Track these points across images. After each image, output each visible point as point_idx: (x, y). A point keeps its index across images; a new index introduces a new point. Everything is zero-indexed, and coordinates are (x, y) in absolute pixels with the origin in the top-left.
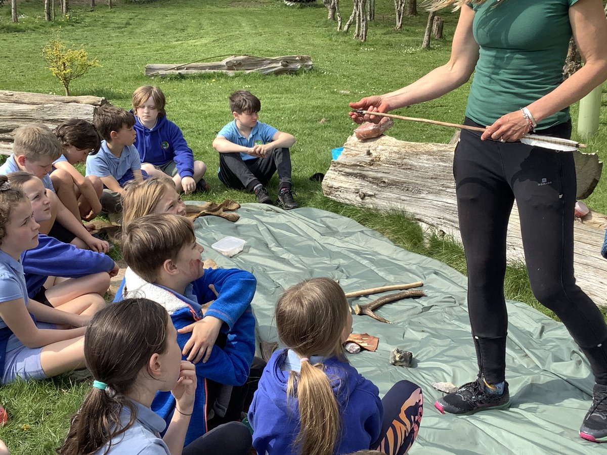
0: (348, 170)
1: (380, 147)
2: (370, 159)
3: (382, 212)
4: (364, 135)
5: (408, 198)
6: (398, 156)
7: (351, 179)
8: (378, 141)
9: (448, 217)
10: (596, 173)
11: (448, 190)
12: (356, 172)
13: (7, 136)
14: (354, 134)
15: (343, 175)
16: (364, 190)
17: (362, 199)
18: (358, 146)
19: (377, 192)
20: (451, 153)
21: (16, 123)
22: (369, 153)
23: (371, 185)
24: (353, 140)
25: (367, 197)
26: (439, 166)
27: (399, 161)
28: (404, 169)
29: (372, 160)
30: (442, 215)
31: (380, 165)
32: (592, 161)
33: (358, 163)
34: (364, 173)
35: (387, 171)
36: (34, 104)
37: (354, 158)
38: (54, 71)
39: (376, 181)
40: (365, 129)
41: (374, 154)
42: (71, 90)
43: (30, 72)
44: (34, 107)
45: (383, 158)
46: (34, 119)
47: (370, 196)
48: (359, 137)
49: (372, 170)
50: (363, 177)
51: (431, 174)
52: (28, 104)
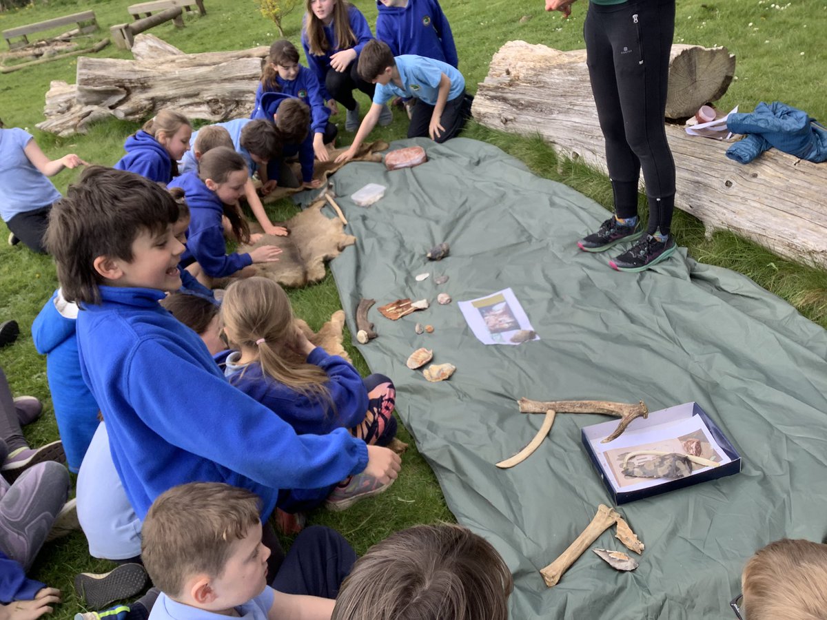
0: (492, 94)
1: (518, 64)
2: (509, 79)
3: (523, 136)
5: (542, 120)
6: (533, 72)
7: (494, 103)
9: (577, 137)
10: (728, 69)
11: (576, 108)
12: (498, 95)
15: (488, 99)
16: (506, 115)
17: (505, 124)
19: (516, 116)
20: (580, 65)
21: (200, 87)
22: (508, 73)
23: (511, 108)
25: (508, 122)
26: (568, 80)
27: (535, 79)
28: (538, 87)
29: (511, 81)
30: (571, 136)
31: (519, 85)
32: (719, 56)
33: (500, 85)
34: (505, 95)
35: (524, 91)
36: (214, 64)
37: (497, 80)
38: (264, 12)
39: (516, 104)
41: (513, 73)
44: (211, 68)
45: (522, 76)
47: (511, 120)
49: (511, 92)
50: (505, 100)
51: (561, 91)
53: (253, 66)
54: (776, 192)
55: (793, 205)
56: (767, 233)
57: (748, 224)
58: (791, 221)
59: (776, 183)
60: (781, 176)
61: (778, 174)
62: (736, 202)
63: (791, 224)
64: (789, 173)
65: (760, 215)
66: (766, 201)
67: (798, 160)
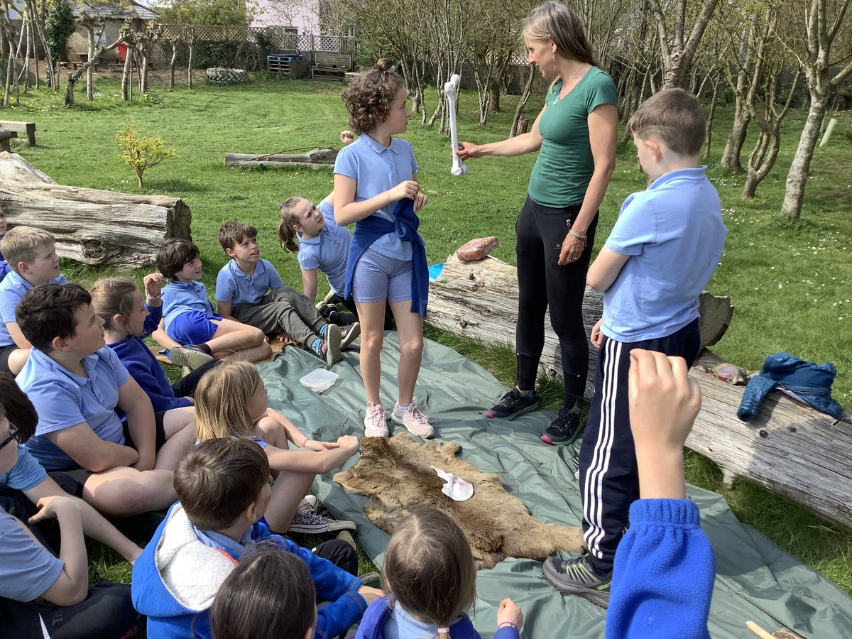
0: (447, 294)
1: (485, 271)
2: (473, 284)
3: (484, 344)
4: (466, 256)
6: (504, 283)
7: (451, 304)
8: (482, 263)
10: (726, 318)
12: (456, 296)
13: (69, 237)
14: (456, 254)
15: (442, 299)
16: (466, 318)
17: (464, 327)
18: (460, 267)
19: (480, 322)
21: (79, 224)
22: (472, 278)
23: (473, 312)
24: (453, 260)
25: (468, 326)
27: (506, 289)
28: (511, 298)
29: (476, 286)
30: (554, 353)
31: (484, 292)
32: (724, 304)
33: (460, 288)
34: (466, 298)
35: (492, 299)
36: (101, 202)
37: (455, 281)
38: (127, 159)
39: (478, 309)
40: (468, 251)
41: (478, 279)
42: (145, 178)
43: (102, 157)
44: (101, 206)
45: (487, 283)
46: (100, 220)
47: (472, 325)
48: (461, 258)
49: (475, 297)
50: (465, 303)
52: (94, 202)
53: (158, 215)
54: (822, 450)
55: (845, 467)
56: (812, 491)
57: (787, 479)
58: (845, 484)
59: (819, 441)
60: (823, 434)
61: (819, 432)
62: (772, 454)
63: (845, 486)
64: (831, 433)
65: (803, 471)
66: (813, 459)
67: (835, 421)
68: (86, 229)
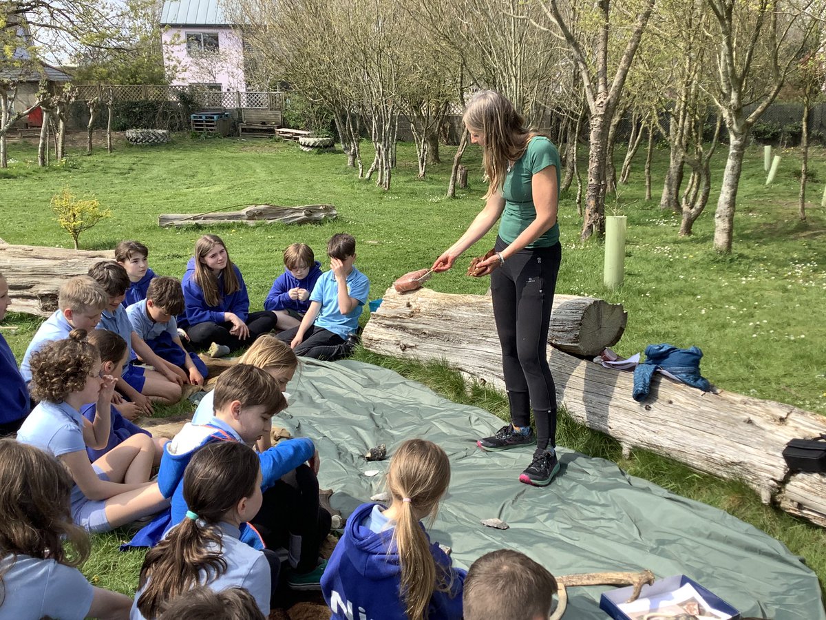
0: (387, 322)
1: (420, 299)
2: (410, 311)
3: (423, 363)
4: (403, 287)
5: (449, 349)
6: (437, 308)
7: (391, 331)
8: (417, 293)
9: (489, 365)
10: (622, 322)
11: (488, 340)
12: (396, 324)
13: (26, 292)
14: (393, 286)
15: (382, 327)
16: (405, 342)
17: (403, 350)
18: (398, 298)
20: (489, 304)
21: (36, 279)
22: (409, 306)
23: (411, 336)
24: (392, 292)
25: (407, 349)
26: (479, 316)
27: (439, 313)
28: (444, 320)
29: (412, 312)
30: (482, 363)
31: (420, 317)
32: (617, 310)
33: (398, 315)
34: (404, 324)
35: (427, 322)
36: (55, 259)
37: (394, 311)
38: (63, 223)
39: (417, 333)
40: (404, 282)
41: (414, 306)
42: (80, 243)
43: (30, 223)
44: (57, 262)
45: (423, 309)
46: (57, 275)
47: (411, 347)
48: (398, 289)
49: (412, 322)
50: (404, 329)
51: (471, 324)
52: (49, 259)
54: (692, 415)
55: (709, 426)
56: (686, 449)
57: (669, 442)
58: (709, 439)
59: (690, 408)
60: (693, 403)
61: (690, 402)
62: (656, 423)
63: (710, 441)
64: (699, 402)
65: (679, 433)
66: (685, 423)
67: (703, 392)
68: (43, 284)
